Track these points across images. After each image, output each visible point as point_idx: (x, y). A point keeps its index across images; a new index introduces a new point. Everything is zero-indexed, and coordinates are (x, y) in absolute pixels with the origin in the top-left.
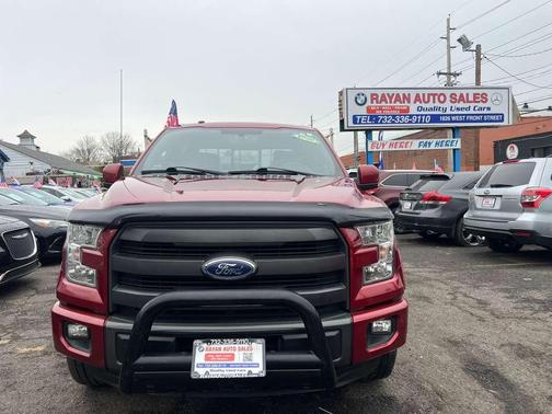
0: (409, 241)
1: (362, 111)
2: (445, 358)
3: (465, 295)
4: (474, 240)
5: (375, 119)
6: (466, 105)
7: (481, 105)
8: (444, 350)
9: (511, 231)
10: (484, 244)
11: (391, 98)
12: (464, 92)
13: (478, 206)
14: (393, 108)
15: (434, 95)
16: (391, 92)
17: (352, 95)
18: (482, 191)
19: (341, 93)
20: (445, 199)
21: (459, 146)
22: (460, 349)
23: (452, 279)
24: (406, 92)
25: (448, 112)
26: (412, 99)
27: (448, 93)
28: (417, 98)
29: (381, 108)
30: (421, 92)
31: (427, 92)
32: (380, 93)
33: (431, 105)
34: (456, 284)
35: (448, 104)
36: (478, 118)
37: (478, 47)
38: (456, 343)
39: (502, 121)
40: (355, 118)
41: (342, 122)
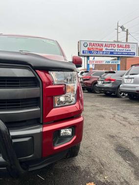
0: (100, 96)
1: (86, 49)
2: (107, 144)
3: (119, 115)
4: (123, 95)
5: (90, 52)
6: (122, 49)
7: (127, 49)
8: (107, 140)
9: (137, 91)
10: (127, 97)
11: (96, 45)
12: (122, 44)
13: (125, 82)
14: (97, 49)
15: (111, 45)
16: (96, 43)
17: (82, 43)
18: (127, 77)
19: (79, 42)
20: (113, 80)
21: (119, 63)
22: (115, 139)
23: (115, 109)
24: (102, 43)
25: (116, 51)
26: (104, 46)
27: (116, 44)
28: (106, 46)
29: (92, 48)
30: (107, 43)
31: (109, 43)
32: (92, 43)
33: (110, 48)
34: (115, 111)
35: (116, 48)
36: (126, 54)
37: (127, 30)
38: (113, 137)
39: (134, 55)
40: (83, 52)
41: (79, 53)
